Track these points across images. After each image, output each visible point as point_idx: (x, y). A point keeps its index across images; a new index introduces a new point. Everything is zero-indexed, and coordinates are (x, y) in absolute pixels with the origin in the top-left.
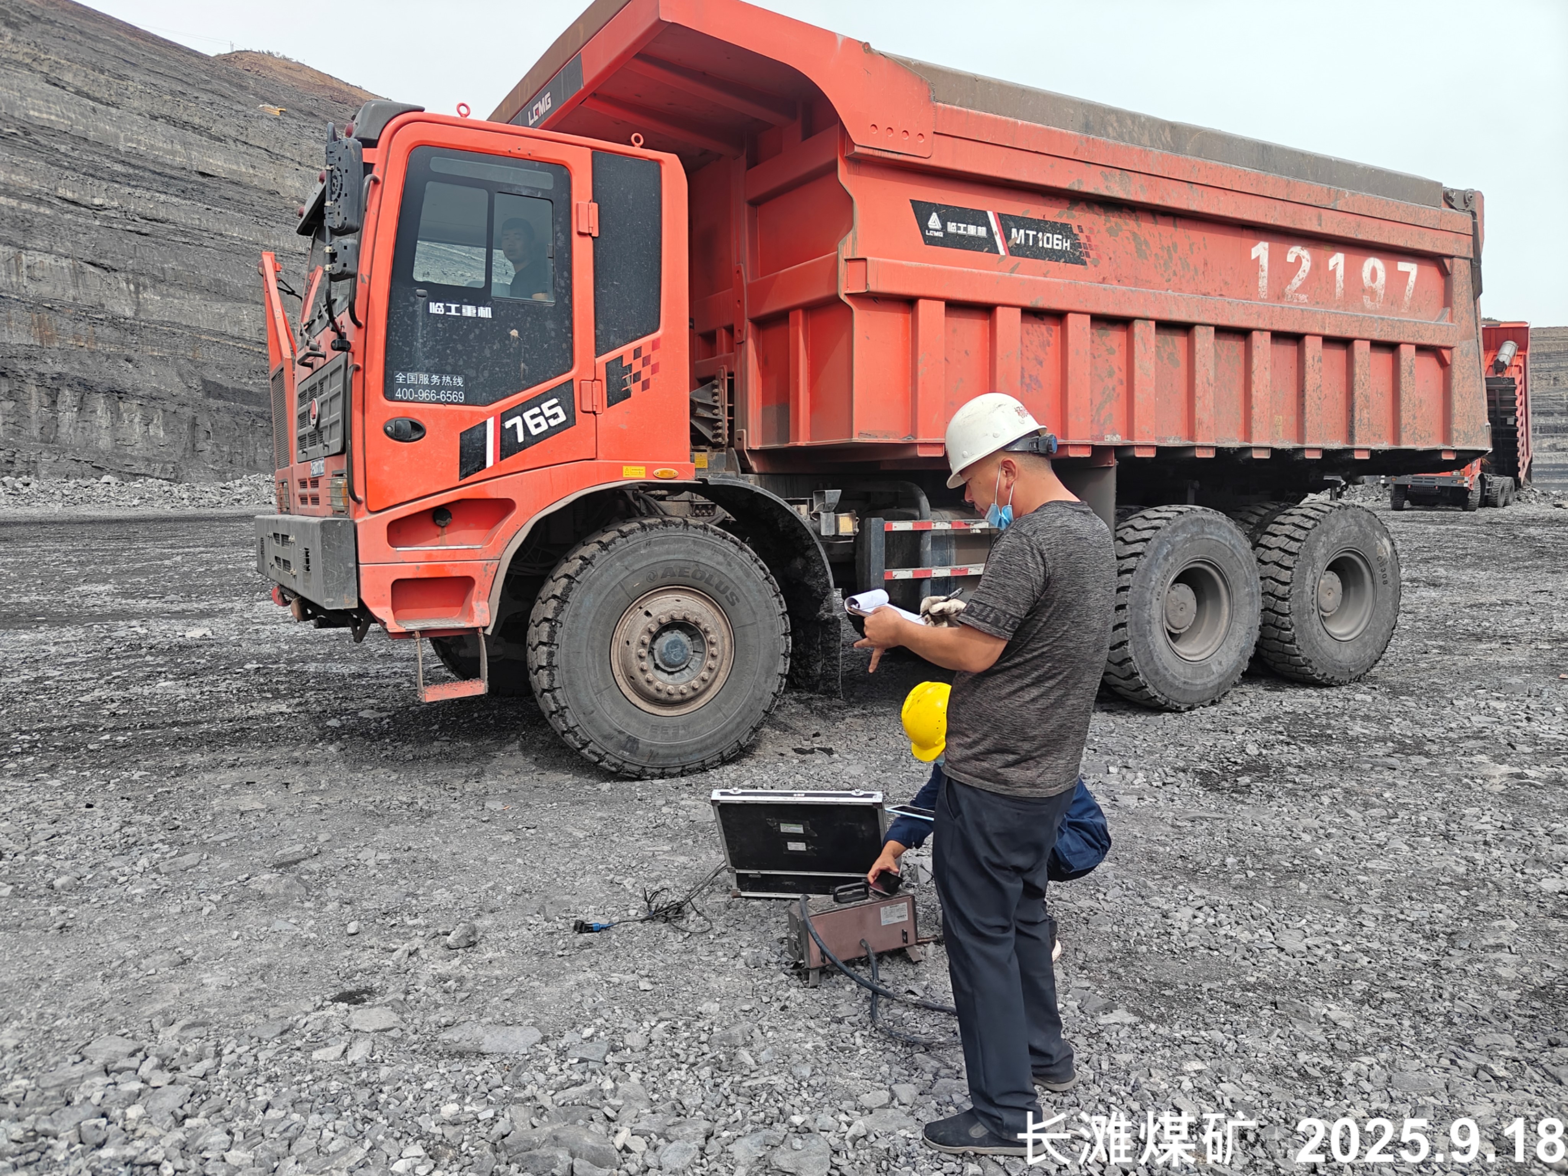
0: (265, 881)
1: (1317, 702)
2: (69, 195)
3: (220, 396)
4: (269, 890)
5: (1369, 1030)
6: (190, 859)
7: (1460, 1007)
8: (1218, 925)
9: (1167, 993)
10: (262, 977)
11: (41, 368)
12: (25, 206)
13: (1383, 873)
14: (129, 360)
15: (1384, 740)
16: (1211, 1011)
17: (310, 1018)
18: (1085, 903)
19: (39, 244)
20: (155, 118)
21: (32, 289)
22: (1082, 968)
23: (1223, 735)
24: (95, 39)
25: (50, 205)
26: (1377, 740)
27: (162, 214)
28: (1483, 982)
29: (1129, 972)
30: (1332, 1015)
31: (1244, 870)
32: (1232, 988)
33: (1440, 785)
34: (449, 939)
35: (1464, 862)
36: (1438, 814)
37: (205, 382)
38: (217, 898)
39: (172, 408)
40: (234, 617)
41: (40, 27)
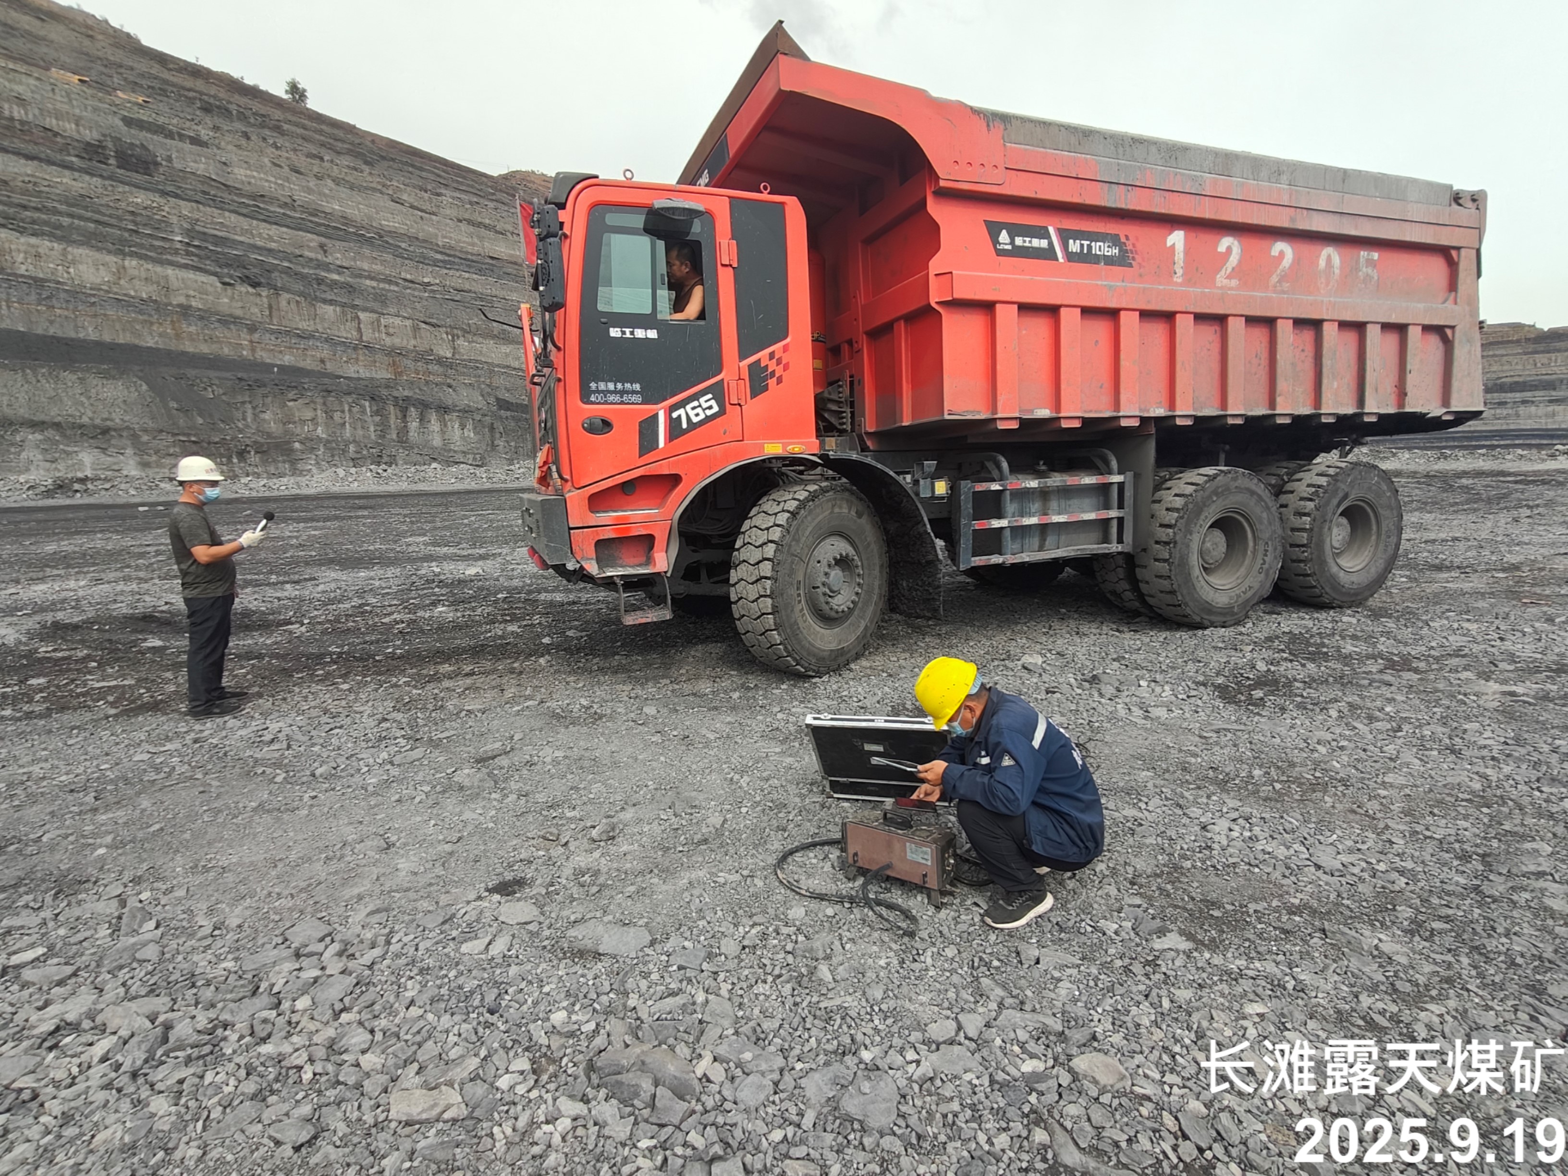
0: (466, 775)
1: (1310, 624)
2: (409, 277)
3: (508, 409)
4: (467, 783)
5: (1428, 968)
6: (418, 753)
7: (1519, 944)
8: (1253, 839)
9: (1216, 913)
10: (443, 865)
11: (396, 394)
12: (382, 285)
13: (1402, 787)
14: (450, 386)
15: (1374, 657)
16: (1260, 936)
17: (469, 908)
18: (1130, 812)
19: (392, 310)
20: (460, 221)
21: (388, 341)
22: (1133, 883)
23: (1233, 653)
24: (421, 169)
25: (397, 284)
26: (1368, 657)
27: (467, 286)
28: (1536, 916)
29: (1177, 889)
30: (1386, 948)
31: (1272, 782)
32: (1276, 910)
33: (1436, 701)
34: (594, 833)
35: (1476, 777)
36: (1440, 729)
37: (498, 399)
38: (427, 788)
39: (478, 417)
40: (499, 559)
41: (386, 164)
